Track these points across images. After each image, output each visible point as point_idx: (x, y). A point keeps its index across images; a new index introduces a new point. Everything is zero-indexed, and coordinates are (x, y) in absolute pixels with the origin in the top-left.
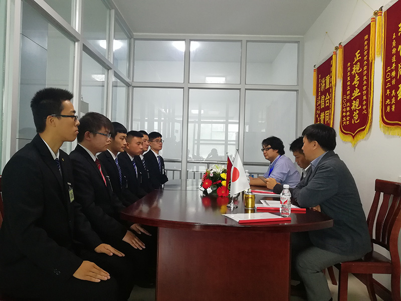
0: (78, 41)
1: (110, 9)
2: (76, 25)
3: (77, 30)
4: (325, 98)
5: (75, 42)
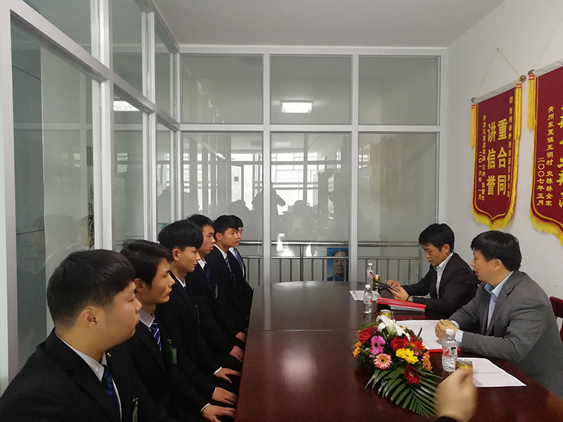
0: (105, 80)
4: (497, 154)
5: (100, 83)
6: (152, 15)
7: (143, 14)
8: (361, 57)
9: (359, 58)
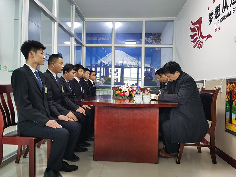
0: (56, 21)
1: (72, 5)
2: (55, 13)
3: (55, 16)
5: (54, 22)
6: (74, 6)
7: (71, 6)
8: (146, 21)
9: (145, 22)
